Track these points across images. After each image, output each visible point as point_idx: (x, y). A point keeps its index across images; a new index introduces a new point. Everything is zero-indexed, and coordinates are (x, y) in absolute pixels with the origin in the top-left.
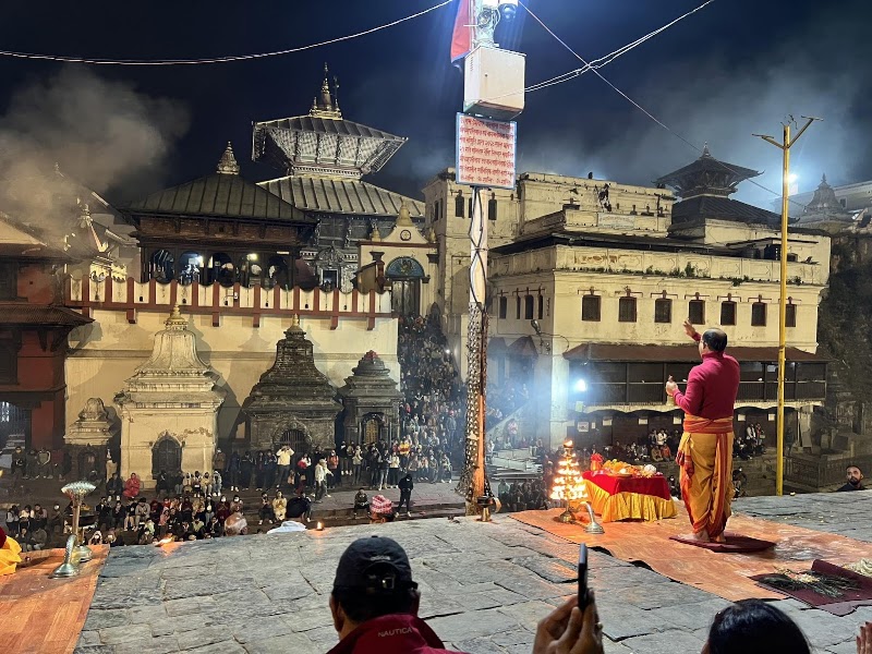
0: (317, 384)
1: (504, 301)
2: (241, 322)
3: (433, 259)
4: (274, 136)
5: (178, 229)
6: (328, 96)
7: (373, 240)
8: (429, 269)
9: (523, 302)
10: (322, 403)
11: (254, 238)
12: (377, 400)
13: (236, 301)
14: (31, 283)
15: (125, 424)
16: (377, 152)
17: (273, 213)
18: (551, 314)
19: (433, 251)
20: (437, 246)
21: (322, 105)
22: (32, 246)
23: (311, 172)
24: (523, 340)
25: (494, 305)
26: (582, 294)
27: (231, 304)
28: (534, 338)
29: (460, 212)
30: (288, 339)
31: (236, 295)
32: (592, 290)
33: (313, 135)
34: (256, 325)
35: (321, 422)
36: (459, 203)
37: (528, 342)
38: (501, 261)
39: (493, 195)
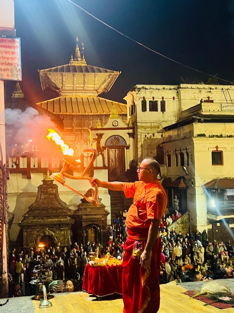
0: (59, 208)
1: (169, 156)
2: (21, 176)
3: (131, 135)
4: (50, 77)
6: (79, 54)
7: (98, 127)
8: (130, 141)
9: (179, 157)
10: (62, 220)
12: (94, 216)
13: (17, 165)
16: (105, 81)
18: (193, 162)
19: (131, 131)
20: (133, 128)
21: (76, 58)
23: (71, 94)
24: (179, 178)
25: (165, 159)
26: (211, 150)
27: (15, 167)
28: (185, 177)
29: (144, 109)
30: (44, 184)
31: (17, 161)
32: (217, 147)
33: (70, 74)
34: (29, 178)
35: (62, 230)
36: (144, 103)
37: (182, 180)
38: (167, 134)
39: (163, 98)
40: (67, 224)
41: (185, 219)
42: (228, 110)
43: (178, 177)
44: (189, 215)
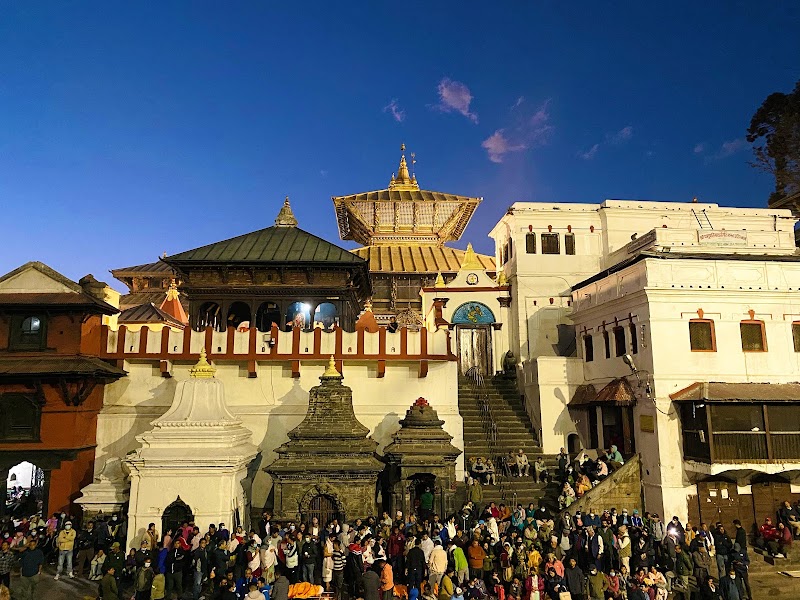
1: (589, 340)
2: (280, 371)
3: (506, 302)
4: (353, 209)
5: (224, 280)
6: (406, 173)
7: (437, 286)
8: (501, 314)
9: (612, 336)
10: (358, 461)
11: (303, 284)
12: (427, 457)
13: (273, 347)
14: (62, 333)
15: (134, 481)
16: (453, 216)
17: (321, 257)
19: (504, 294)
20: (509, 289)
21: (401, 179)
22: (64, 295)
23: (390, 241)
24: (615, 383)
25: (578, 346)
26: (687, 318)
27: (268, 351)
28: (629, 379)
29: (531, 249)
30: (323, 385)
31: (273, 340)
32: (700, 312)
33: (389, 204)
34: (296, 375)
35: (356, 485)
36: (530, 239)
37: (622, 386)
38: (581, 295)
39: (569, 228)
40: (368, 472)
41: (630, 473)
42: (713, 244)
43: (610, 380)
44: (640, 462)
